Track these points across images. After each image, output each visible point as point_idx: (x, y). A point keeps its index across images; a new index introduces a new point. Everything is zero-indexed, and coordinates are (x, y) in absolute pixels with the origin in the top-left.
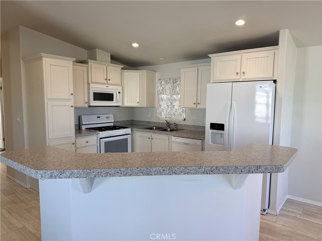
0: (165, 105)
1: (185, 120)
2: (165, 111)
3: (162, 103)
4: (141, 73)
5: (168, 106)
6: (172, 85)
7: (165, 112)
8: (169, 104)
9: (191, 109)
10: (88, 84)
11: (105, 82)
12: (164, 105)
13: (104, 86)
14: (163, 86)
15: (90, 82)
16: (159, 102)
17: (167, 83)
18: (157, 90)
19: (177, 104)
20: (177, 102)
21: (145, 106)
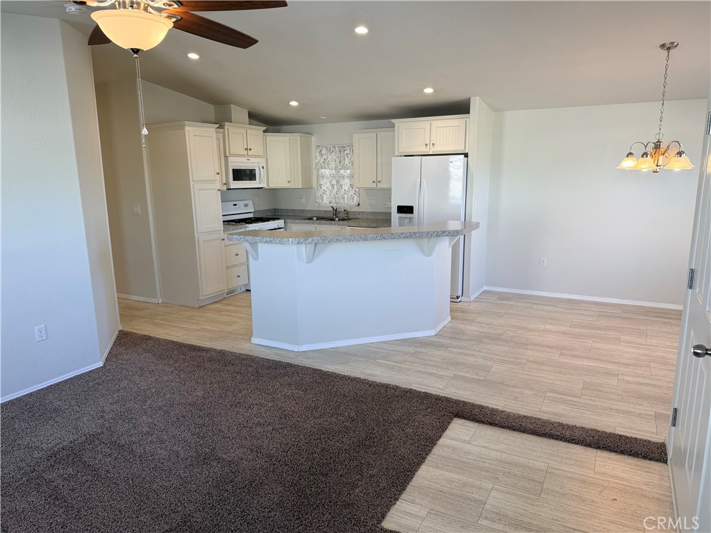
0: (328, 185)
1: (359, 205)
2: (328, 193)
3: (322, 182)
4: (292, 137)
5: (333, 186)
6: (338, 154)
7: (328, 195)
8: (334, 182)
9: (367, 190)
10: (226, 157)
11: (245, 152)
12: (326, 184)
13: (244, 160)
14: (325, 157)
15: (228, 155)
16: (318, 181)
17: (330, 151)
18: (314, 162)
19: (346, 183)
20: (347, 181)
21: (301, 187)
